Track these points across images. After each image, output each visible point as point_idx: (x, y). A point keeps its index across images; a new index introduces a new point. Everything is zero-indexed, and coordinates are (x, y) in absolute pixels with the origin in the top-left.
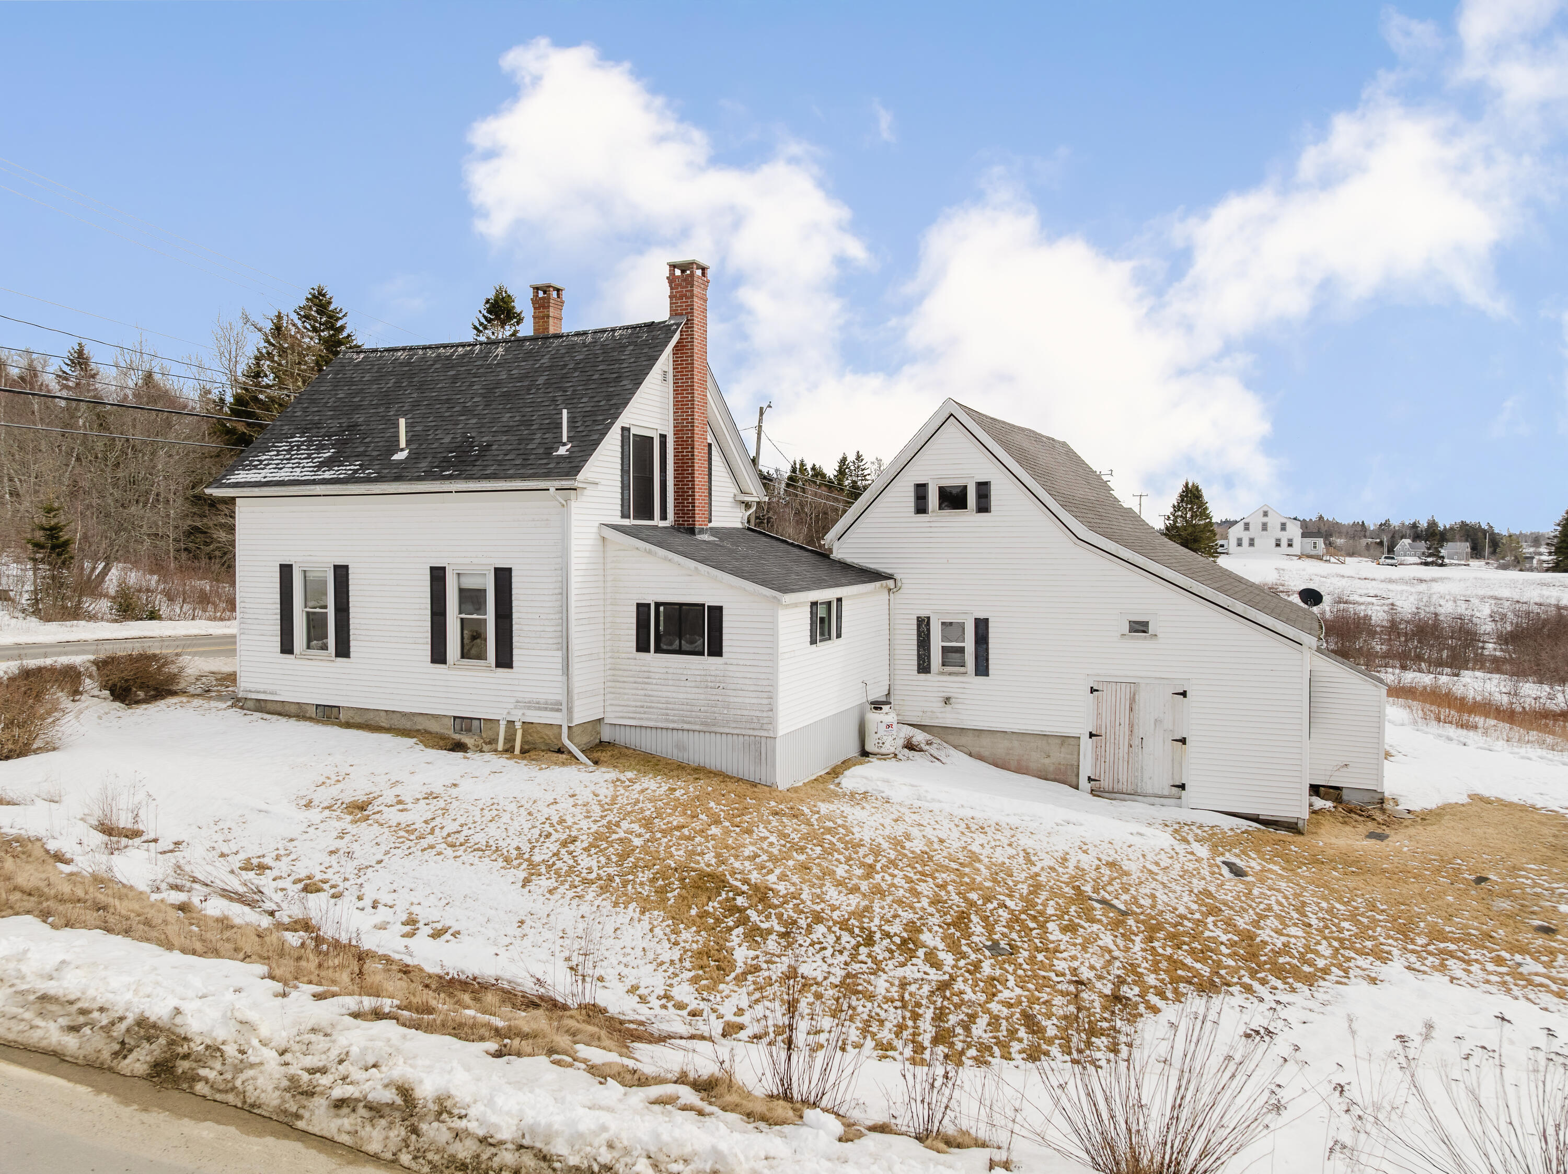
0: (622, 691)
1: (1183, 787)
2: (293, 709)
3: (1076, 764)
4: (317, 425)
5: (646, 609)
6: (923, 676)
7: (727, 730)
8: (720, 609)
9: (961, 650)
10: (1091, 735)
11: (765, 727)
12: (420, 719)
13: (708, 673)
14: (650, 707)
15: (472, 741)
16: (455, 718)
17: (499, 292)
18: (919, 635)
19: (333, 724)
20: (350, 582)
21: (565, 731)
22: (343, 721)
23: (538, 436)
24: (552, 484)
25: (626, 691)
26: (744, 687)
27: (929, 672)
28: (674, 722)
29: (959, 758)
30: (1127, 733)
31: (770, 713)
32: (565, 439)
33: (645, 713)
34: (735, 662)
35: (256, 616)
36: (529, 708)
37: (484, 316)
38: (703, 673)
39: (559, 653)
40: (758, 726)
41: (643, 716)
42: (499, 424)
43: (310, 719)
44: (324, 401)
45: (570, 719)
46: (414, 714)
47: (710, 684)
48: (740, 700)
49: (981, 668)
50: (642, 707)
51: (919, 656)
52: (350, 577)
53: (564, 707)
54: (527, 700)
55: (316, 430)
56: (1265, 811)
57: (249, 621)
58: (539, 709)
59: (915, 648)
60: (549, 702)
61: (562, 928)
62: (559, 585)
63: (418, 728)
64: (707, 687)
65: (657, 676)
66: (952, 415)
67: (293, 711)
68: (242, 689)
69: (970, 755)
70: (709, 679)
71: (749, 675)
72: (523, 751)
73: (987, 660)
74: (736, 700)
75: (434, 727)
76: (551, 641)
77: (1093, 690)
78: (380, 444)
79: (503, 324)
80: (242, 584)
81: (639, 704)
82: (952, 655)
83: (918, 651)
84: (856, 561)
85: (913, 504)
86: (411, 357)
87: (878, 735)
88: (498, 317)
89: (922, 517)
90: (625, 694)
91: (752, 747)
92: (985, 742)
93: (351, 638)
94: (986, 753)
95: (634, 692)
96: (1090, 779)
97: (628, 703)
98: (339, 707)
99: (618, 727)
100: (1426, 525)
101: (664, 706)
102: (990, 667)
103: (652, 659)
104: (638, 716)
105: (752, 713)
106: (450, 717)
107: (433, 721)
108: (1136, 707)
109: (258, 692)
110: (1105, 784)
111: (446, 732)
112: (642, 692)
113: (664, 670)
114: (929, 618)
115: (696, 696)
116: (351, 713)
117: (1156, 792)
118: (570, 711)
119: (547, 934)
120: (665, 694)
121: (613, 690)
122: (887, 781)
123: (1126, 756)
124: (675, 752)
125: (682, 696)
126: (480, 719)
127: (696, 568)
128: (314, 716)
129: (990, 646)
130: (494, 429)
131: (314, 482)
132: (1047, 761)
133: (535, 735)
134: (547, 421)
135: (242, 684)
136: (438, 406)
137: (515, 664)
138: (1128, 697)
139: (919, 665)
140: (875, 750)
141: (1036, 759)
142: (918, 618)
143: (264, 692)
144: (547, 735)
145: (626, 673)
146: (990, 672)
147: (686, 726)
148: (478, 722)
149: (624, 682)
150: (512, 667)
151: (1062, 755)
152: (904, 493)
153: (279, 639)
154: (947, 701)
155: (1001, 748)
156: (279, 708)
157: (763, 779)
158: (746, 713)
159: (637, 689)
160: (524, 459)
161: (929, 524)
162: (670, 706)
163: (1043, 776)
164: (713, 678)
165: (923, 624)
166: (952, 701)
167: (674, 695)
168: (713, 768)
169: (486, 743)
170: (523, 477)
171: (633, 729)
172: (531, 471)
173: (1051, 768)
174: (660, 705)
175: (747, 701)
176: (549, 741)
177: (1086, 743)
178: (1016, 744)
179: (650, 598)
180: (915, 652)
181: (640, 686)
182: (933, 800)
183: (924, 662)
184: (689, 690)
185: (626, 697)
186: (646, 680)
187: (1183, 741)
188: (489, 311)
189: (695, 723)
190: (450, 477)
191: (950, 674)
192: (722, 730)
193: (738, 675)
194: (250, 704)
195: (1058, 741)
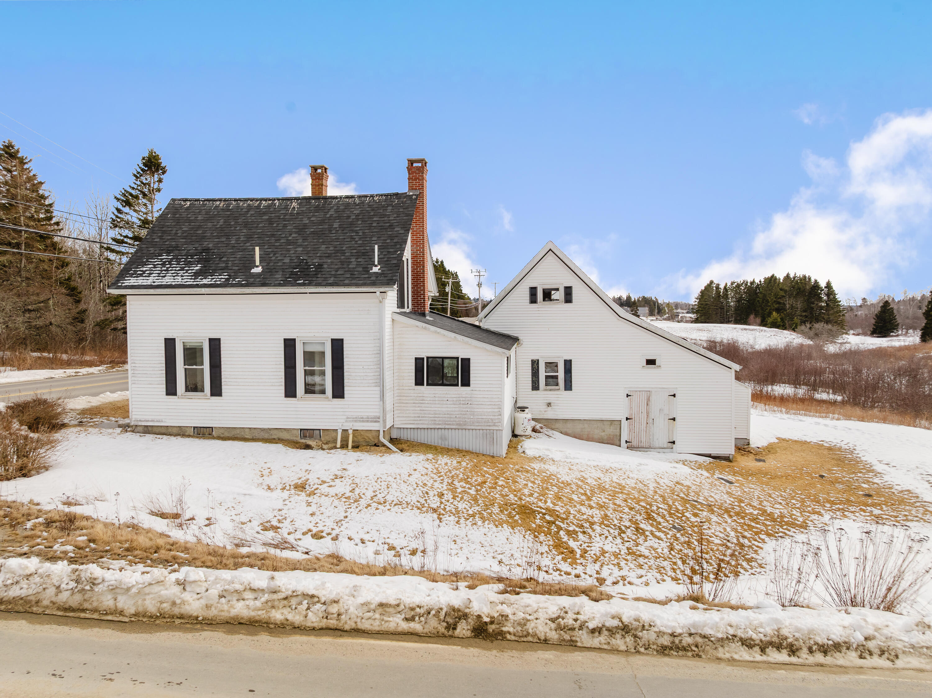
0: (405, 408)
1: (674, 442)
2: (175, 431)
3: (618, 434)
4: (177, 248)
5: (421, 361)
6: (535, 392)
7: (473, 427)
8: (469, 360)
9: (556, 377)
10: (627, 419)
11: (497, 424)
12: (275, 432)
13: (461, 396)
14: (423, 417)
15: (315, 443)
16: (301, 430)
17: (151, 152)
18: (533, 369)
19: (209, 438)
20: (222, 349)
21: (382, 433)
22: (215, 436)
23: (353, 260)
24: (378, 290)
25: (407, 408)
26: (483, 403)
27: (539, 390)
28: (439, 424)
29: (557, 434)
30: (645, 417)
31: (500, 417)
32: (376, 263)
33: (420, 420)
34: (478, 389)
35: (145, 372)
36: (356, 421)
37: (140, 168)
38: (457, 396)
39: (378, 388)
40: (492, 424)
41: (419, 422)
42: (320, 252)
43: (189, 436)
44: (174, 232)
45: (385, 427)
46: (270, 429)
47: (462, 402)
48: (481, 410)
49: (568, 386)
50: (419, 417)
51: (533, 381)
52: (222, 345)
53: (381, 420)
54: (354, 417)
55: (178, 252)
56: (714, 452)
57: (139, 375)
58: (363, 421)
59: (531, 377)
60: (370, 417)
61: (479, 542)
62: (378, 348)
63: (273, 437)
64: (460, 404)
65: (429, 399)
66: (550, 250)
67: (175, 432)
68: (133, 420)
69: (561, 433)
70: (461, 399)
71: (486, 396)
72: (353, 447)
73: (571, 382)
74: (478, 410)
75: (285, 436)
76: (371, 381)
77: (628, 396)
78: (235, 262)
79: (153, 174)
80: (132, 351)
81: (417, 415)
82: (552, 380)
83: (532, 378)
84: (496, 330)
85: (528, 298)
86: (228, 206)
87: (524, 426)
88: (150, 168)
89: (534, 305)
90: (407, 410)
91: (488, 436)
92: (569, 426)
93: (223, 384)
94: (570, 431)
95: (413, 409)
96: (626, 442)
97: (410, 415)
98: (212, 428)
99: (402, 430)
100: (625, 299)
101: (433, 416)
102: (573, 386)
103: (425, 389)
104: (416, 422)
105: (488, 417)
106: (298, 429)
107: (285, 433)
108: (650, 403)
109: (147, 421)
110: (634, 443)
111: (294, 438)
112: (418, 409)
113: (433, 395)
114: (538, 360)
115: (454, 409)
116: (222, 431)
117: (660, 446)
118: (384, 421)
119: (473, 546)
120: (433, 409)
121: (400, 408)
122: (548, 450)
123: (645, 429)
124: (440, 442)
125: (444, 409)
126: (320, 430)
127: (455, 337)
128: (192, 434)
129: (573, 374)
130: (318, 255)
131: (197, 286)
132: (603, 434)
133: (359, 437)
134: (355, 251)
135: (134, 417)
136: (268, 239)
137: (345, 396)
138: (646, 398)
139: (533, 386)
140: (522, 433)
141: (597, 433)
142: (532, 360)
143: (152, 421)
144: (367, 437)
145: (409, 398)
146: (573, 388)
147: (447, 427)
148: (318, 432)
149: (407, 403)
150: (344, 398)
151: (611, 430)
152: (523, 292)
153: (164, 386)
154: (549, 405)
155: (578, 428)
156: (164, 430)
157: (495, 453)
158: (484, 417)
159: (415, 407)
160: (351, 274)
161: (538, 309)
162: (437, 416)
163: (601, 441)
164: (464, 399)
165: (535, 364)
166: (552, 404)
167: (439, 409)
168: (464, 449)
169: (324, 444)
170: (357, 285)
171: (412, 430)
172: (361, 282)
173: (606, 438)
174: (431, 416)
175: (485, 410)
176: (368, 440)
177: (625, 424)
178: (586, 426)
179: (424, 354)
180: (531, 379)
181: (417, 405)
182: (574, 458)
183: (536, 384)
184: (449, 406)
185: (408, 412)
186: (421, 402)
187: (674, 419)
188: (145, 164)
189: (453, 425)
190: (303, 285)
191: (550, 390)
192: (469, 427)
193: (479, 396)
194: (140, 429)
195: (609, 423)
